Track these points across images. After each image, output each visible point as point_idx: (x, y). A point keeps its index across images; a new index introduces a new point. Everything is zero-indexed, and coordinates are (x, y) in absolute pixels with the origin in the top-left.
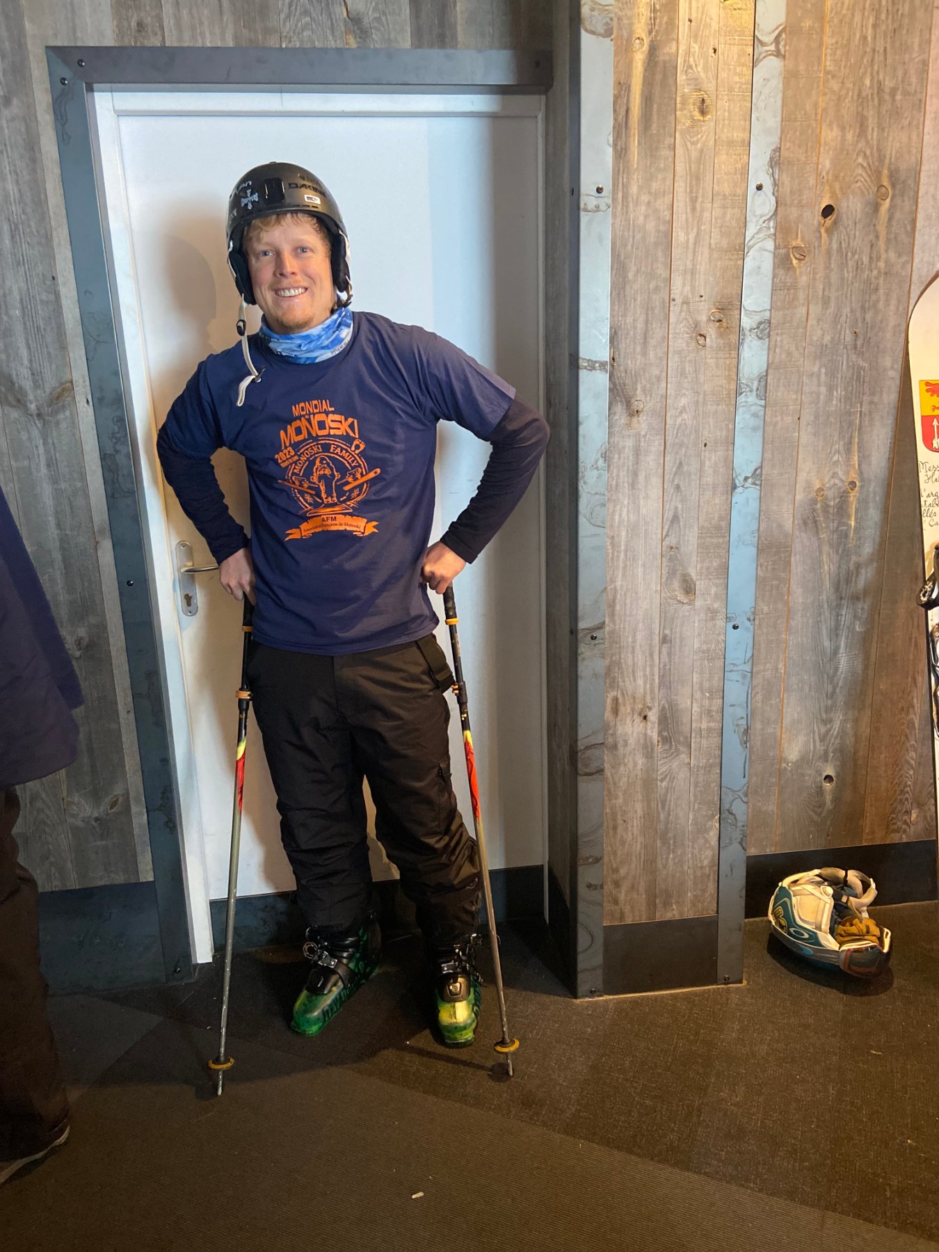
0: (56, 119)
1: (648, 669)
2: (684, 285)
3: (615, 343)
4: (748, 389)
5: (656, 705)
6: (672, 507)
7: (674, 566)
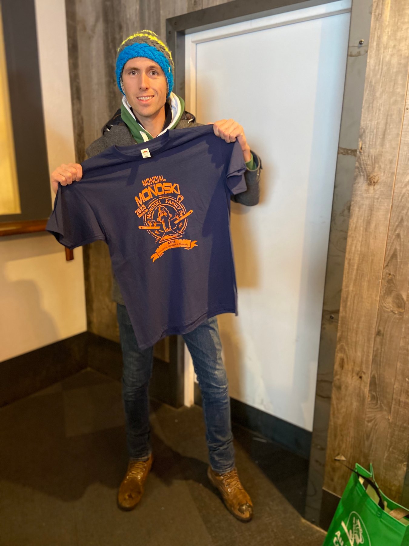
3: (364, 138)
5: (369, 372)
6: (393, 248)
7: (390, 287)
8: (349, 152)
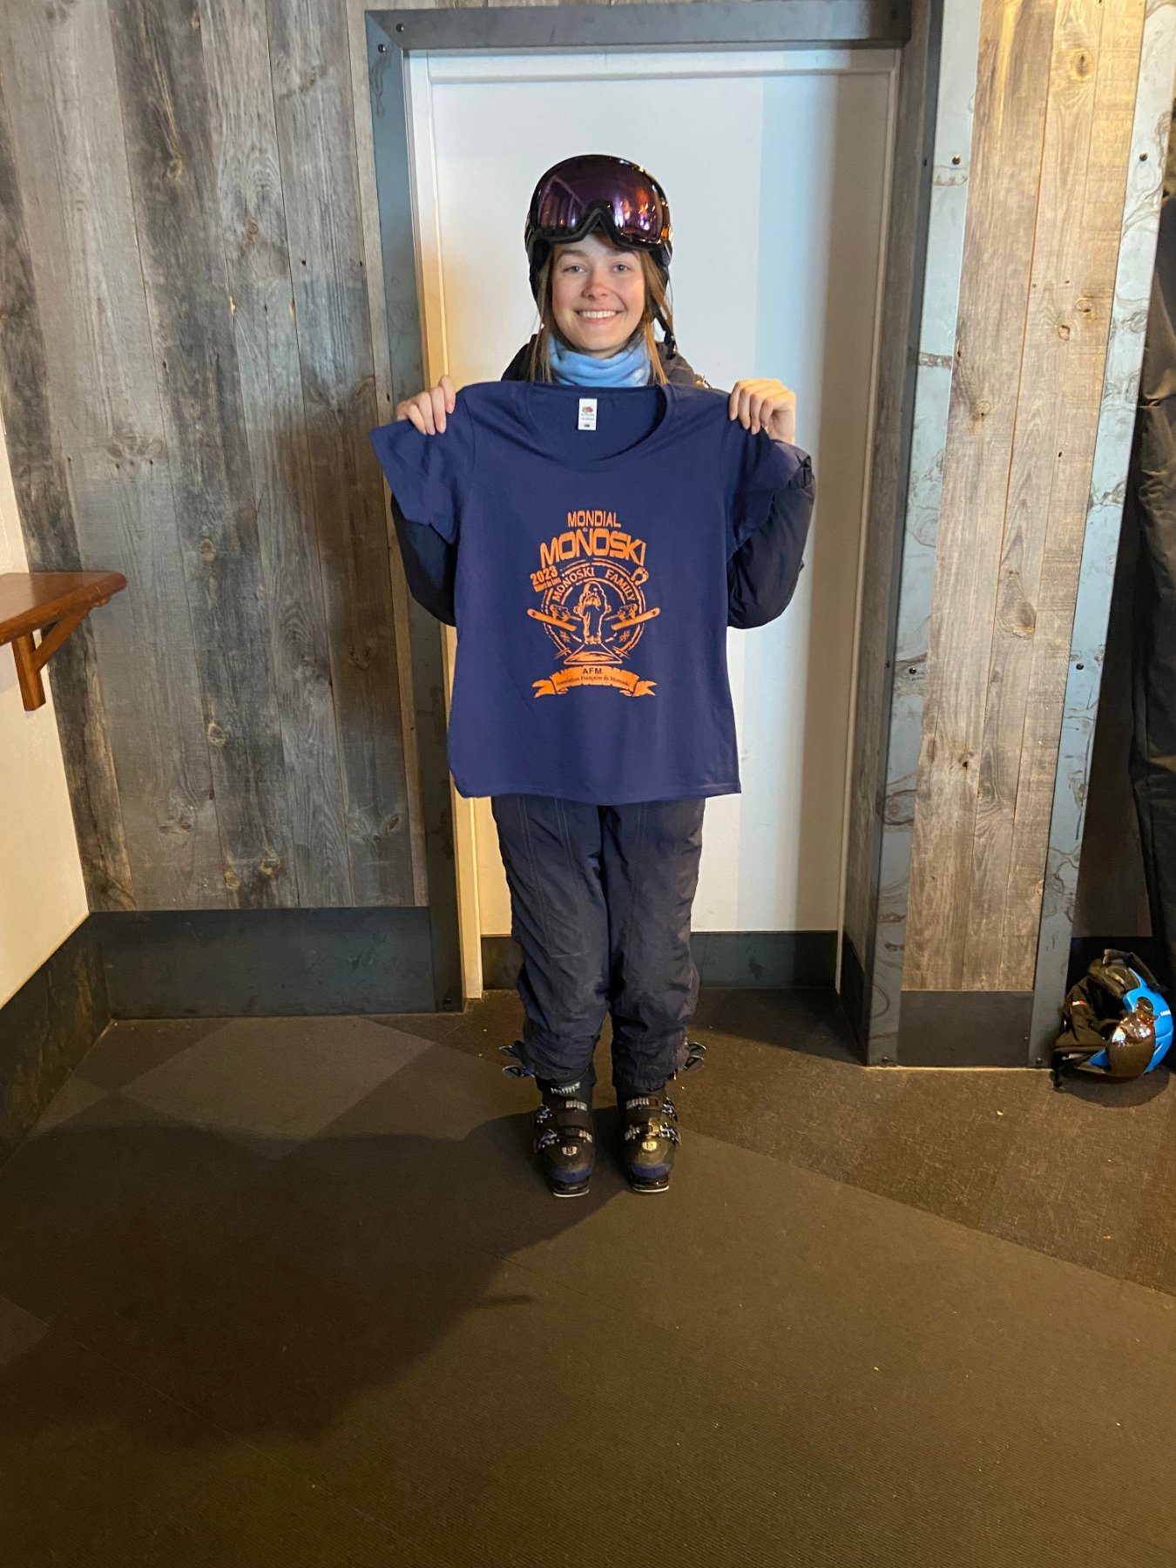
0: (371, 90)
1: (973, 710)
2: (1048, 269)
3: (963, 336)
4: (1116, 391)
5: (980, 751)
6: (1016, 525)
7: (1011, 594)
8: (939, 361)
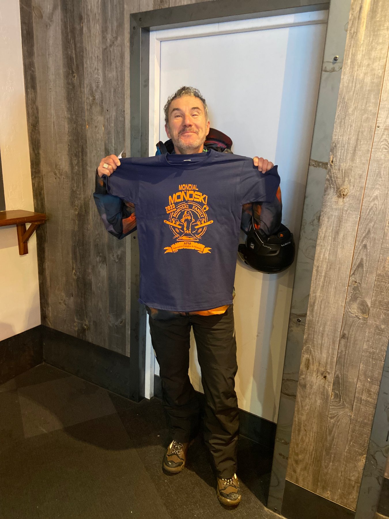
0: (131, 45)
1: (331, 349)
2: (388, 117)
3: (335, 152)
5: (333, 373)
6: (360, 258)
7: (356, 294)
8: (321, 164)
